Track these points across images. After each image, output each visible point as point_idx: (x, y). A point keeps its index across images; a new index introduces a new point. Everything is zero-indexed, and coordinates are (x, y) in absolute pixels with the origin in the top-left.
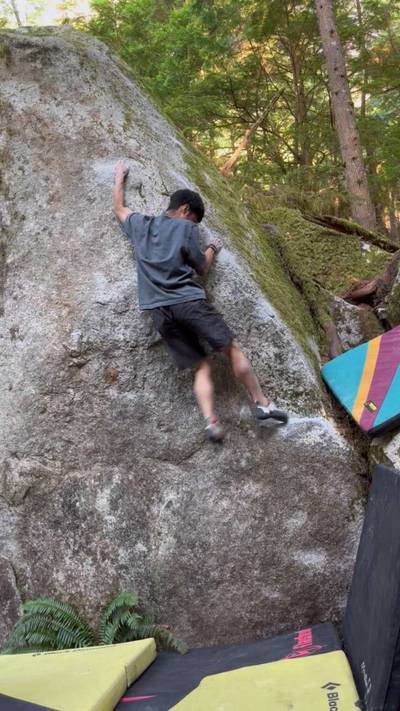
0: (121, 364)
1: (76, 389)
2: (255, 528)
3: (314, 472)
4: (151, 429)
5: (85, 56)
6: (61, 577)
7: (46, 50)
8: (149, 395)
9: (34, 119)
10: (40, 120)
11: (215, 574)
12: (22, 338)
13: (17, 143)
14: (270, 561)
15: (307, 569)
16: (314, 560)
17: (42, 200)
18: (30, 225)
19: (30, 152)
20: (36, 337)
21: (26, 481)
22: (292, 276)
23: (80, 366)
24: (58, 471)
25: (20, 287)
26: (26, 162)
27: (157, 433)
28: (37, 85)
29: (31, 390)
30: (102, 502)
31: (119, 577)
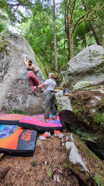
0: (24, 82)
1: (17, 84)
2: (39, 103)
4: (27, 90)
5: (22, 39)
7: (17, 37)
8: (27, 86)
10: (15, 47)
11: (34, 108)
12: (10, 76)
13: (11, 49)
14: (40, 107)
17: (14, 58)
18: (13, 61)
19: (13, 51)
20: (12, 77)
21: (10, 96)
22: (47, 74)
23: (18, 81)
24: (14, 95)
25: (10, 69)
26: (13, 52)
27: (28, 91)
28: (15, 42)
29: (11, 83)
30: (20, 99)
31: (22, 108)
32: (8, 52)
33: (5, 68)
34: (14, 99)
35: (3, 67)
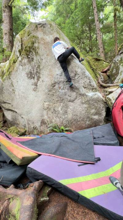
0: (61, 85)
1: (54, 90)
2: (86, 112)
3: (96, 102)
4: (67, 96)
5: (51, 25)
6: (54, 121)
7: (44, 24)
8: (66, 90)
9: (43, 39)
10: (44, 39)
11: (79, 120)
12: (44, 82)
13: (40, 45)
14: (88, 117)
15: (94, 119)
16: (96, 117)
17: (45, 55)
18: (44, 61)
19: (43, 46)
20: (46, 81)
21: (47, 106)
23: (54, 86)
24: (52, 104)
25: (43, 73)
26: (42, 48)
27: (68, 97)
28: (42, 32)
29: (47, 91)
30: (60, 109)
31: (63, 121)
32: (37, 50)
33: (37, 72)
34: (52, 109)
35: (35, 71)
